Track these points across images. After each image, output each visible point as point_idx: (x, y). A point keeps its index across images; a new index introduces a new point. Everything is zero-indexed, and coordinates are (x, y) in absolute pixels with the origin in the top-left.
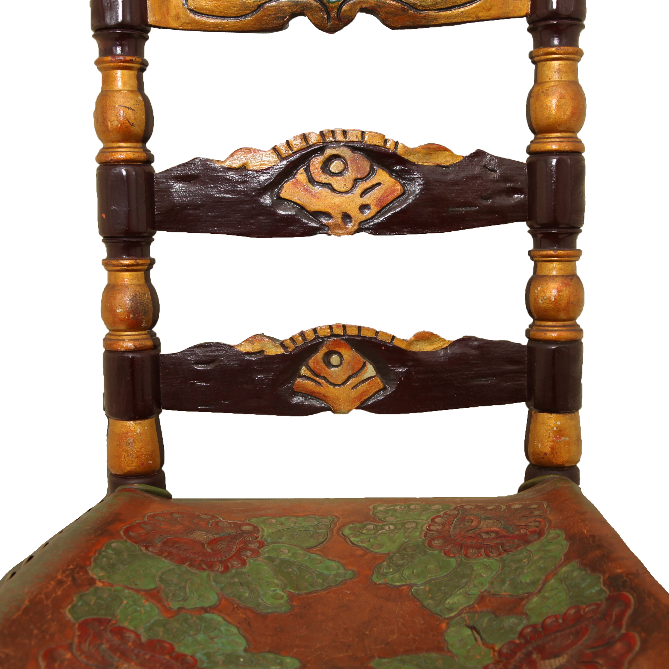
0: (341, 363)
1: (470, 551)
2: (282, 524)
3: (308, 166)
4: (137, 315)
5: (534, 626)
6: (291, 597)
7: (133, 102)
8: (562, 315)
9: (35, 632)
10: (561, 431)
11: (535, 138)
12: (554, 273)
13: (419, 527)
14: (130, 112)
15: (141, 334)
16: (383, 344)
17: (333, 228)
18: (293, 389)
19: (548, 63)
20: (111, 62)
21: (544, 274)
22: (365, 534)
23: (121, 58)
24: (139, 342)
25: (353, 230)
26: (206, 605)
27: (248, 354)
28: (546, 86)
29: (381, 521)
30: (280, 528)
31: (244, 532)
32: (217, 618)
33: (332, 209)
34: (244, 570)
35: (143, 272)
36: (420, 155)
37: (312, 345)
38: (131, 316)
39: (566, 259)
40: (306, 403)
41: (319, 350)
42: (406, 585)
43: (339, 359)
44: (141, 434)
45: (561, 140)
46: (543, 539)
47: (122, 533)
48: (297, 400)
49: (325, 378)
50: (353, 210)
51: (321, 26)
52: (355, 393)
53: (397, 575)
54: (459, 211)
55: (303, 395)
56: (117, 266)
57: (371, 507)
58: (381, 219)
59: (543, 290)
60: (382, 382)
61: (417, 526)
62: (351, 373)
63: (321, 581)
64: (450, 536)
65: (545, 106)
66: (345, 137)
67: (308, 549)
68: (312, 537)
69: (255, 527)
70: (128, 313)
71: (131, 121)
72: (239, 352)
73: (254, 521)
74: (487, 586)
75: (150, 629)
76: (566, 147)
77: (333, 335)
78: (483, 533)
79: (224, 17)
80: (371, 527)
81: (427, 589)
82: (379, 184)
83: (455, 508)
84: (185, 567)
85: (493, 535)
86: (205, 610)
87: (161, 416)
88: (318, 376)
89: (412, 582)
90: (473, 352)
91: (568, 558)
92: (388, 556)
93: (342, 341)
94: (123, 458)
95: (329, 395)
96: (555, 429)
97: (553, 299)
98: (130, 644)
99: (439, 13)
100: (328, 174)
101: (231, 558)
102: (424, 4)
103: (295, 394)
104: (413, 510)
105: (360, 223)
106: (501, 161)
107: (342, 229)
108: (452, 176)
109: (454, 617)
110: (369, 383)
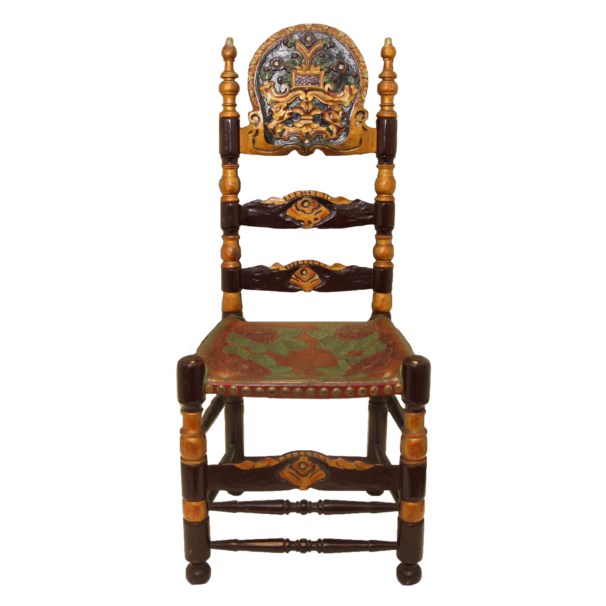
0: (307, 274)
1: (349, 339)
2: (285, 330)
3: (296, 204)
4: (235, 256)
5: (364, 359)
6: (289, 352)
7: (235, 181)
8: (386, 259)
9: (217, 355)
10: (384, 299)
11: (378, 196)
12: (383, 244)
13: (333, 331)
14: (234, 184)
15: (236, 263)
16: (322, 267)
17: (305, 226)
18: (289, 283)
19: (382, 170)
20: (227, 167)
21: (379, 244)
22: (314, 333)
23: (231, 166)
24: (235, 265)
25: (312, 227)
26: (263, 352)
27: (274, 270)
28: (381, 178)
29: (320, 329)
30: (284, 331)
31: (272, 332)
32: (266, 356)
33: (305, 219)
34: (274, 343)
35: (237, 241)
36: (336, 201)
37: (297, 267)
38: (233, 256)
39: (387, 239)
40: (294, 288)
41: (299, 269)
42: (327, 349)
43: (306, 273)
44: (235, 298)
45: (386, 197)
46: (372, 335)
47: (233, 330)
48: (291, 286)
49: (301, 279)
50: (312, 219)
51: (301, 154)
52: (311, 285)
53: (324, 346)
54: (350, 221)
55: (293, 285)
56: (228, 238)
57: (316, 325)
58: (321, 223)
59: (378, 250)
60: (321, 281)
61: (331, 331)
62: (310, 277)
63: (299, 347)
64: (342, 334)
65: (380, 186)
66: (310, 194)
67: (294, 338)
68: (295, 334)
69: (276, 330)
70: (232, 255)
71: (234, 188)
72: (270, 269)
73: (275, 328)
74: (352, 349)
75: (248, 357)
76: (388, 200)
77: (304, 264)
78: (353, 333)
79: (267, 151)
80: (316, 331)
81: (333, 350)
82: (321, 211)
83: (346, 326)
84: (255, 341)
85: (357, 334)
86: (263, 354)
87: (242, 292)
88: (298, 278)
89: (329, 348)
90: (354, 271)
91: (378, 340)
92: (321, 340)
93: (307, 266)
94: (229, 306)
95: (302, 285)
96: (382, 299)
97: (382, 253)
98: (243, 360)
99: (344, 151)
100: (303, 207)
101: (269, 339)
102: (339, 148)
103: (290, 284)
104: (331, 326)
105: (315, 224)
106: (365, 203)
107: (308, 227)
108: (347, 208)
109: (341, 357)
110: (316, 281)
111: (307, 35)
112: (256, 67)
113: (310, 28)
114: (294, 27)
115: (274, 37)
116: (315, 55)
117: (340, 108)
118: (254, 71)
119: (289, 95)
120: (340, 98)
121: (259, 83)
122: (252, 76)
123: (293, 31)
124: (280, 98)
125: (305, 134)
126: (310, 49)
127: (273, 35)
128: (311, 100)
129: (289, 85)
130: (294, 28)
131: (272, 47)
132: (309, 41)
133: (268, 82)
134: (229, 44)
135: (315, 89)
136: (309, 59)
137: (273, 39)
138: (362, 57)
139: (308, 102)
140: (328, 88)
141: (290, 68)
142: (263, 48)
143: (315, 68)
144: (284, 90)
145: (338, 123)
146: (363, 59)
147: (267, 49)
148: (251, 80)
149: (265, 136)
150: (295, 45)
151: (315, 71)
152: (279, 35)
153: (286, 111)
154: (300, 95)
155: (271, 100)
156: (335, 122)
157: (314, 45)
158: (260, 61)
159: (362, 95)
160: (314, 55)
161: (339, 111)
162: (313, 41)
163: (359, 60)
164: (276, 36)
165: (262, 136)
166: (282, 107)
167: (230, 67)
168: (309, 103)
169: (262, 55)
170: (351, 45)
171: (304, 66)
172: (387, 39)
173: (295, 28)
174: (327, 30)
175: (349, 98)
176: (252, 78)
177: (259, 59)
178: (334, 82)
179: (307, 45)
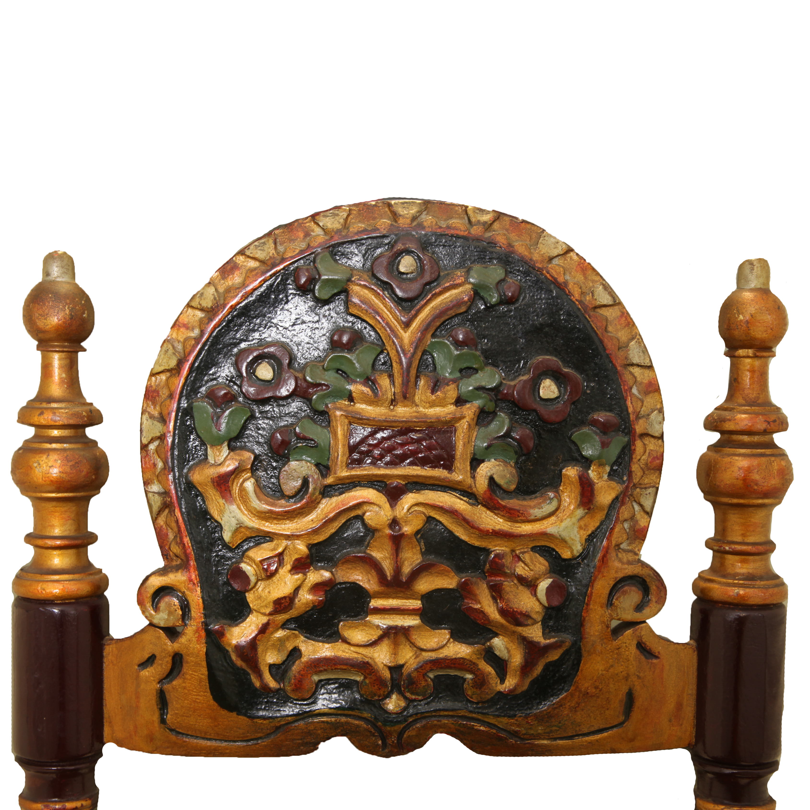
111: (400, 246)
112: (176, 382)
113: (414, 218)
114: (345, 210)
115: (257, 256)
116: (433, 336)
117: (540, 563)
118: (165, 400)
119: (321, 506)
120: (545, 522)
121: (187, 453)
122: (155, 423)
123: (338, 231)
124: (280, 519)
125: (387, 674)
126: (413, 312)
127: (252, 247)
128: (415, 530)
129: (317, 465)
130: (345, 214)
131: (245, 297)
132: (407, 274)
133: (225, 451)
134: (58, 279)
135: (431, 482)
136: (409, 355)
137: (252, 264)
138: (640, 341)
139: (402, 536)
140: (491, 479)
141: (322, 390)
142: (208, 303)
143: (433, 393)
144: (298, 483)
145: (529, 627)
146: (645, 351)
147: (224, 307)
148: (152, 440)
149: (212, 677)
150: (345, 291)
151: (432, 404)
152: (276, 248)
153: (305, 574)
154: (365, 508)
155: (240, 527)
156: (519, 624)
157: (430, 290)
158: (192, 358)
159: (637, 507)
160: (429, 336)
161: (537, 579)
162: (427, 278)
163: (626, 358)
164: (263, 250)
165: (201, 681)
166: (286, 558)
167: (62, 381)
168: (404, 543)
169: (202, 333)
170: (593, 296)
171: (384, 382)
172: (748, 267)
173: (348, 215)
174: (488, 226)
175: (582, 523)
176: (157, 429)
177: (187, 350)
178: (516, 453)
179: (401, 289)
